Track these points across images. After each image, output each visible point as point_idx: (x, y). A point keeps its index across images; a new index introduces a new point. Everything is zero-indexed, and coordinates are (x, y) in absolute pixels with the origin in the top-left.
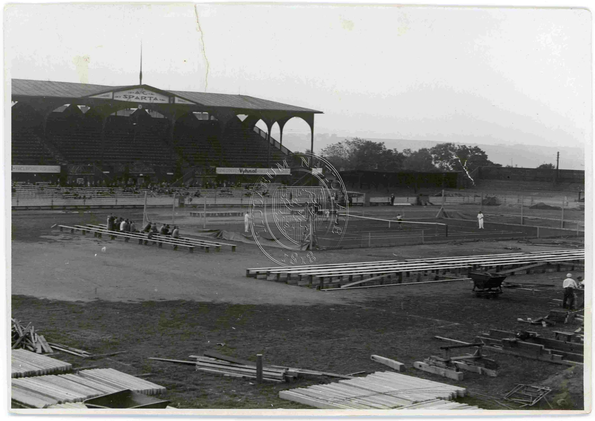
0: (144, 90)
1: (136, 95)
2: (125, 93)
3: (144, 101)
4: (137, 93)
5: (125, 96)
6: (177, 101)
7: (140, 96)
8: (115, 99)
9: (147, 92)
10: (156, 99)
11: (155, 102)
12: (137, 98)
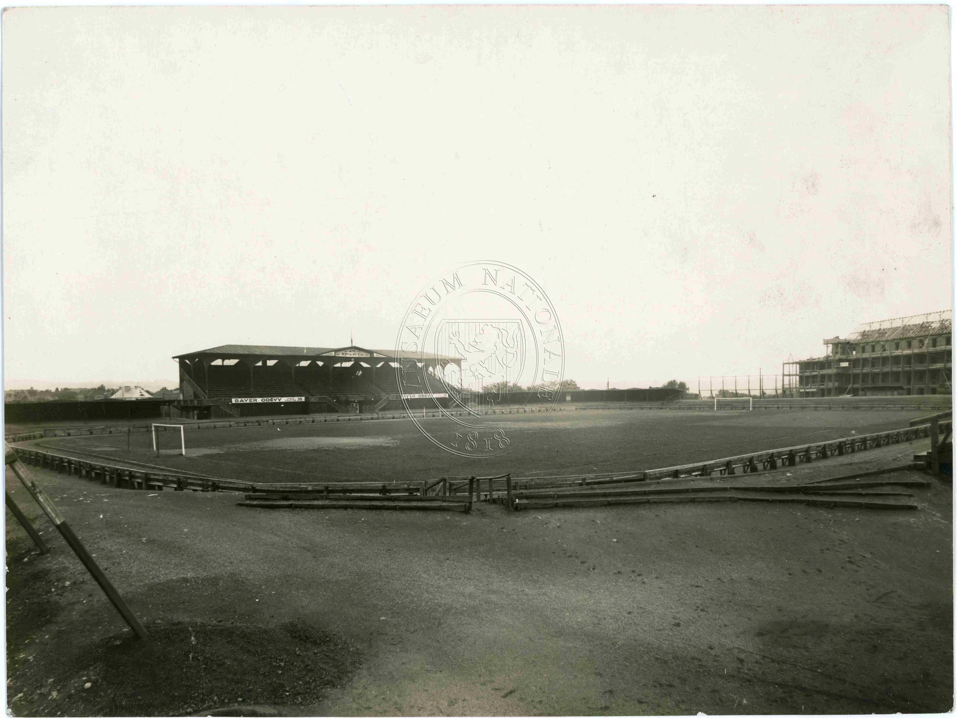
0: (354, 349)
1: (349, 353)
2: (343, 352)
3: (355, 356)
4: (350, 351)
5: (343, 354)
6: (375, 355)
7: (352, 353)
8: (336, 355)
9: (357, 351)
10: (362, 355)
11: (362, 356)
12: (350, 355)
